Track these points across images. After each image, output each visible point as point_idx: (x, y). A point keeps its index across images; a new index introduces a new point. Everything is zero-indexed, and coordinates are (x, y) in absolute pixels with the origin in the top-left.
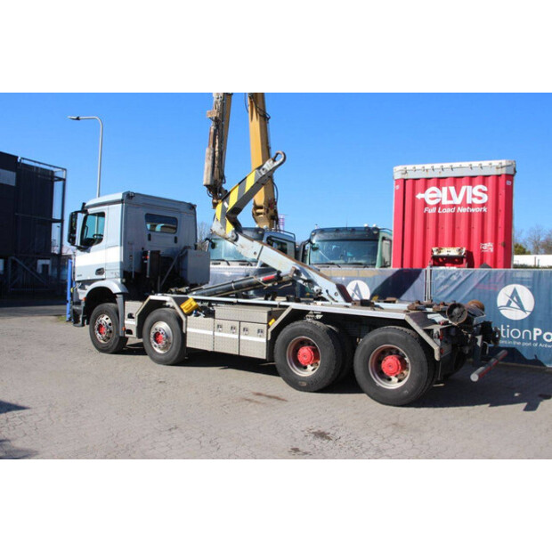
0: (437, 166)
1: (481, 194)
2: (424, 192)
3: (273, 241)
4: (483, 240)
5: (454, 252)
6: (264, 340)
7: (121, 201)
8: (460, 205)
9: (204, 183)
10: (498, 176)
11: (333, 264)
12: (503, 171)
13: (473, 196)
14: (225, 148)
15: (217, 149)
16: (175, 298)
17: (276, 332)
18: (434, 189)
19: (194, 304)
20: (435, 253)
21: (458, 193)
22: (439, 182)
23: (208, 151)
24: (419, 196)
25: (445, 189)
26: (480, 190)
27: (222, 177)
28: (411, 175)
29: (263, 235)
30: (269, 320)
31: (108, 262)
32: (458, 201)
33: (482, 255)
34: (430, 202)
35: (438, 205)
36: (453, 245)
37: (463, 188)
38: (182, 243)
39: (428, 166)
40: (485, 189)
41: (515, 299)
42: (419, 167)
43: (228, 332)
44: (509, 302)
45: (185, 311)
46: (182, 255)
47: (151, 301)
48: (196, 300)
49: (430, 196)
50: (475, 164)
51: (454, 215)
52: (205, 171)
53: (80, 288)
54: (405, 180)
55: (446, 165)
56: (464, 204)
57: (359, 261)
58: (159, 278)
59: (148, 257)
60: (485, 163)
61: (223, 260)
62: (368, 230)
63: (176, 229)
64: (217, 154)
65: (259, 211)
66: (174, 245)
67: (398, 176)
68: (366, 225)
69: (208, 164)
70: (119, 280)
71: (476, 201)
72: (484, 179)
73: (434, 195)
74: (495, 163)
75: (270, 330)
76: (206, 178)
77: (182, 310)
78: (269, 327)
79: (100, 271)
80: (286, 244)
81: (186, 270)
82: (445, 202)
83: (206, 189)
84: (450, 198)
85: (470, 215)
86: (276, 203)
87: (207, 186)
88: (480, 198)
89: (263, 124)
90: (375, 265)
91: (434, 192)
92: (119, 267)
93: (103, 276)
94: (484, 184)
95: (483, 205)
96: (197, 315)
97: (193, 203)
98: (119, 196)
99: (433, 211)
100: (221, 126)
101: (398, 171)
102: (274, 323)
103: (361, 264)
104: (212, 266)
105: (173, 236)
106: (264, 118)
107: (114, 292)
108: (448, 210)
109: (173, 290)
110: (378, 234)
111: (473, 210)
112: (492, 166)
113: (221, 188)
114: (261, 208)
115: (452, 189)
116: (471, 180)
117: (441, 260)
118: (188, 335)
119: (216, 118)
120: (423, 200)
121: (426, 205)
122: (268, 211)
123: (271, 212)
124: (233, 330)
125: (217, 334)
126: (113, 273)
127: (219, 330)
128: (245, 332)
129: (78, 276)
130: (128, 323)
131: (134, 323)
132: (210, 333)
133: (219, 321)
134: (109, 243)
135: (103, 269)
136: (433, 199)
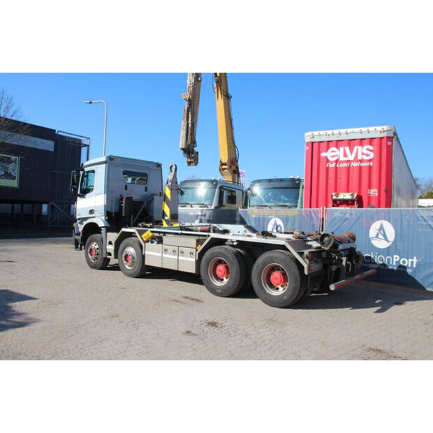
0: (336, 132)
1: (368, 152)
2: (326, 151)
3: (225, 189)
4: (370, 187)
5: (348, 196)
6: (194, 260)
7: (106, 162)
8: (353, 161)
9: (180, 147)
10: (382, 138)
11: (266, 206)
12: (385, 135)
13: (363, 154)
14: (196, 121)
15: (190, 122)
16: (138, 230)
17: (201, 254)
18: (334, 149)
19: (151, 234)
20: (334, 197)
21: (351, 152)
22: (338, 144)
23: (183, 123)
24: (323, 154)
25: (342, 149)
26: (368, 149)
27: (194, 142)
28: (317, 139)
29: (216, 185)
30: (197, 246)
31: (97, 205)
32: (351, 157)
33: (369, 198)
34: (331, 159)
35: (337, 161)
36: (348, 191)
37: (356, 148)
38: (150, 191)
39: (329, 132)
40: (371, 148)
41: (382, 232)
42: (322, 132)
43: (171, 254)
44: (378, 234)
45: (145, 239)
46: (150, 200)
47: (123, 232)
48: (152, 232)
49: (331, 154)
50: (364, 129)
51: (348, 169)
52: (181, 138)
53: (80, 223)
54: (313, 143)
55: (343, 131)
56: (356, 160)
57: (285, 204)
58: (132, 216)
59: (124, 202)
60: (371, 129)
61: (188, 204)
62: (293, 180)
63: (146, 180)
64: (190, 125)
65: (224, 167)
66: (145, 193)
67: (308, 140)
68: (291, 177)
69: (183, 133)
70: (104, 218)
71: (365, 158)
72: (371, 141)
73: (334, 154)
74: (379, 128)
75: (198, 253)
76: (182, 144)
77: (142, 239)
78: (197, 250)
79: (91, 212)
80: (235, 192)
81: (153, 210)
82: (342, 159)
83: (182, 151)
84: (345, 155)
85: (360, 168)
86: (237, 161)
87: (182, 149)
88: (368, 155)
89: (226, 101)
90: (296, 206)
91: (334, 151)
92: (103, 209)
93: (94, 215)
94: (371, 144)
95: (370, 160)
96: (152, 242)
97: (160, 163)
98: (104, 159)
99: (333, 165)
100: (193, 105)
102: (200, 248)
103: (286, 206)
104: (180, 208)
105: (144, 186)
106: (227, 97)
107: (100, 226)
108: (345, 165)
109: (140, 225)
110: (299, 184)
111: (362, 164)
112: (377, 131)
113: (193, 150)
114: (226, 164)
115: (347, 149)
116: (361, 142)
117: (338, 202)
118: (146, 256)
119: (189, 99)
120: (326, 157)
121: (328, 161)
122: (230, 167)
123: (234, 168)
124: (174, 253)
125: (164, 256)
126: (99, 213)
127: (166, 253)
128: (182, 254)
129: (78, 215)
130: (109, 248)
131: (113, 248)
132: (160, 255)
133: (166, 247)
134: (97, 192)
135: (93, 210)
136: (334, 157)
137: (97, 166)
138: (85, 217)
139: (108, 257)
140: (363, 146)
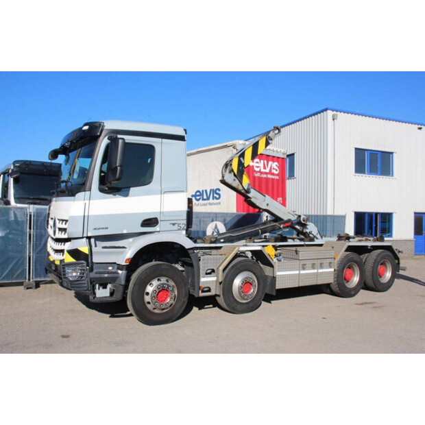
1: (276, 168)
2: (253, 161)
4: (278, 196)
7: (183, 138)
8: (269, 173)
13: (274, 169)
18: (258, 160)
21: (268, 165)
24: (251, 164)
25: (262, 161)
30: (334, 255)
32: (267, 170)
34: (256, 169)
37: (270, 163)
40: (278, 165)
43: (310, 269)
45: (273, 258)
56: (270, 173)
71: (275, 172)
72: (278, 159)
73: (257, 165)
77: (270, 257)
78: (335, 259)
84: (265, 168)
88: (276, 170)
91: (257, 162)
92: (184, 217)
93: (157, 228)
94: (278, 162)
95: (277, 175)
99: (257, 175)
101: (239, 144)
107: (188, 247)
108: (264, 176)
111: (274, 177)
116: (273, 159)
118: (277, 278)
120: (253, 166)
121: (254, 170)
124: (313, 267)
125: (302, 272)
126: (174, 224)
127: (304, 269)
128: (321, 266)
129: (95, 229)
130: (205, 280)
131: (214, 279)
132: (297, 272)
133: (304, 262)
134: (165, 186)
135: (156, 219)
136: (258, 167)
137: (159, 140)
138: (125, 232)
139: (201, 294)
140: (274, 162)
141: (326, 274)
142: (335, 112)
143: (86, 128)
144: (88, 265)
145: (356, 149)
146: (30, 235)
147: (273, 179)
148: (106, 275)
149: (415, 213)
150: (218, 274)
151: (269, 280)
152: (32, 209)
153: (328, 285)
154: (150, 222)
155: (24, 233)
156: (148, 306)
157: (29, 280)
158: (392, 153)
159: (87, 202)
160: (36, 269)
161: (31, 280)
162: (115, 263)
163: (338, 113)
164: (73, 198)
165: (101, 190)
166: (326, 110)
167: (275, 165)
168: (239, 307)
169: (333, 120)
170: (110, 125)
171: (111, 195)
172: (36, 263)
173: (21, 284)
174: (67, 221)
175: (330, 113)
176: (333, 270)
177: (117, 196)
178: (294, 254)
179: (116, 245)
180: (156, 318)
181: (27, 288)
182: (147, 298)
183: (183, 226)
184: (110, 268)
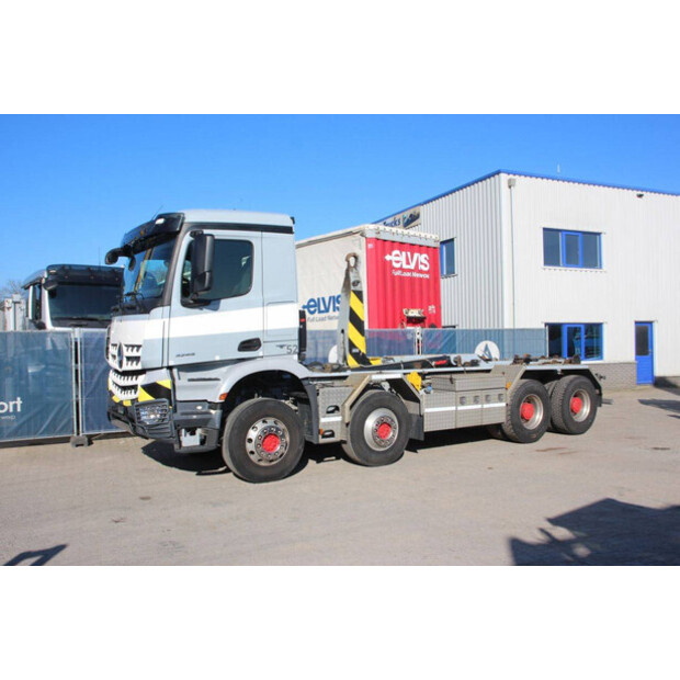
0: (399, 231)
1: (425, 262)
2: (391, 254)
4: (429, 303)
5: (416, 313)
7: (290, 229)
8: (414, 271)
10: (434, 248)
13: (422, 263)
18: (397, 252)
20: (405, 315)
21: (413, 259)
22: (401, 246)
24: (388, 258)
25: (404, 253)
26: (426, 259)
28: (382, 236)
32: (412, 266)
34: (395, 265)
35: (400, 269)
36: (415, 308)
37: (416, 255)
39: (394, 230)
40: (428, 258)
42: (388, 229)
49: (396, 258)
50: (423, 235)
54: (377, 240)
55: (405, 231)
56: (417, 269)
60: (428, 235)
67: (373, 235)
70: (295, 357)
71: (424, 268)
72: (427, 249)
73: (397, 258)
74: (433, 236)
77: (415, 389)
78: (507, 390)
82: (405, 266)
84: (408, 263)
88: (426, 266)
91: (397, 255)
92: (296, 337)
94: (427, 253)
95: (427, 272)
99: (398, 273)
101: (370, 229)
102: (511, 386)
107: (300, 376)
108: (407, 275)
111: (422, 276)
115: (409, 254)
116: (420, 249)
120: (390, 261)
121: (392, 267)
124: (476, 400)
125: (461, 408)
126: (282, 347)
127: (462, 403)
128: (487, 399)
129: (178, 356)
130: (327, 421)
131: (339, 419)
132: (453, 408)
133: (462, 394)
134: (268, 296)
135: (258, 340)
136: (398, 262)
137: (258, 234)
138: (217, 358)
139: (322, 441)
140: (421, 254)
141: (495, 410)
142: (511, 176)
143: (161, 221)
144: (171, 405)
145: (545, 229)
146: (77, 371)
147: (421, 279)
148: (195, 417)
149: (636, 323)
150: (344, 411)
151: (415, 420)
152: (77, 333)
153: (498, 426)
154: (250, 345)
155: (67, 368)
156: (252, 457)
157: (78, 434)
158: (599, 234)
159: (167, 320)
160: (87, 419)
161: (81, 434)
162: (206, 401)
163: (517, 177)
164: (147, 315)
165: (185, 304)
166: (498, 173)
167: (423, 258)
168: (373, 457)
169: (510, 187)
170: (192, 216)
171: (197, 310)
172: (86, 410)
173: (66, 440)
174: (139, 347)
175: (504, 177)
176: (504, 404)
177: (205, 310)
178: (449, 382)
179: (207, 377)
180: (262, 473)
181: (77, 446)
182: (250, 447)
183: (293, 349)
184: (199, 408)
